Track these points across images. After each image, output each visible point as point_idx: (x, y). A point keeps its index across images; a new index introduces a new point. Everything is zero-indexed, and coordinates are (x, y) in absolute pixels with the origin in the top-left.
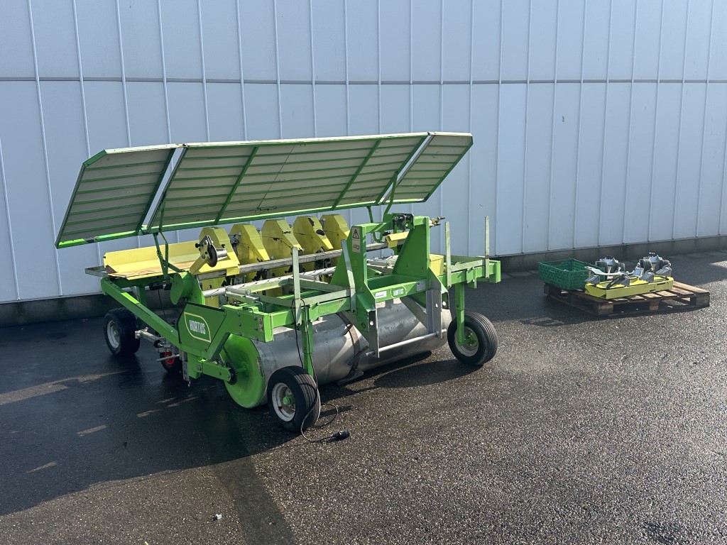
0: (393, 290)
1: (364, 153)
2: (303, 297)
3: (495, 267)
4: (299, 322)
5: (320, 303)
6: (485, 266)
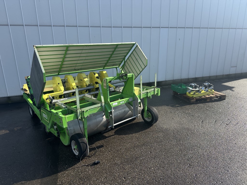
0: (120, 102)
1: (113, 50)
2: (82, 107)
3: (158, 91)
4: (80, 118)
5: (89, 109)
6: (155, 90)
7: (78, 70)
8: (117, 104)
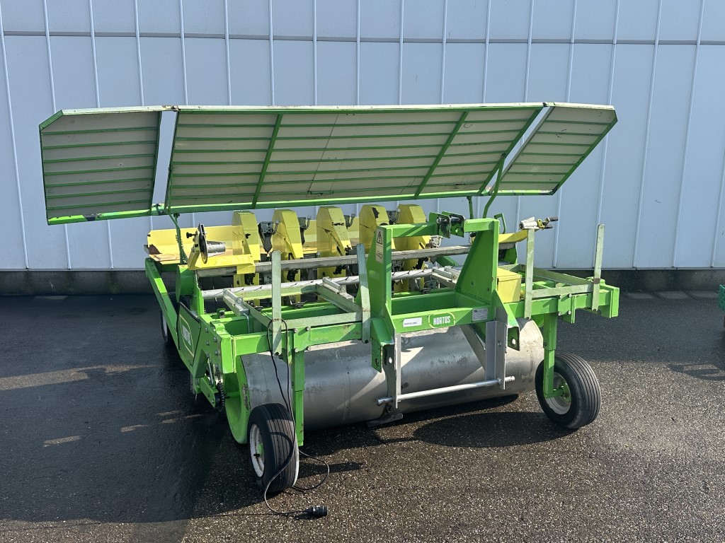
0: (433, 317)
1: (448, 128)
2: (285, 317)
3: (609, 296)
4: (279, 350)
5: (312, 327)
6: (592, 293)
7: (321, 194)
8: (419, 322)
